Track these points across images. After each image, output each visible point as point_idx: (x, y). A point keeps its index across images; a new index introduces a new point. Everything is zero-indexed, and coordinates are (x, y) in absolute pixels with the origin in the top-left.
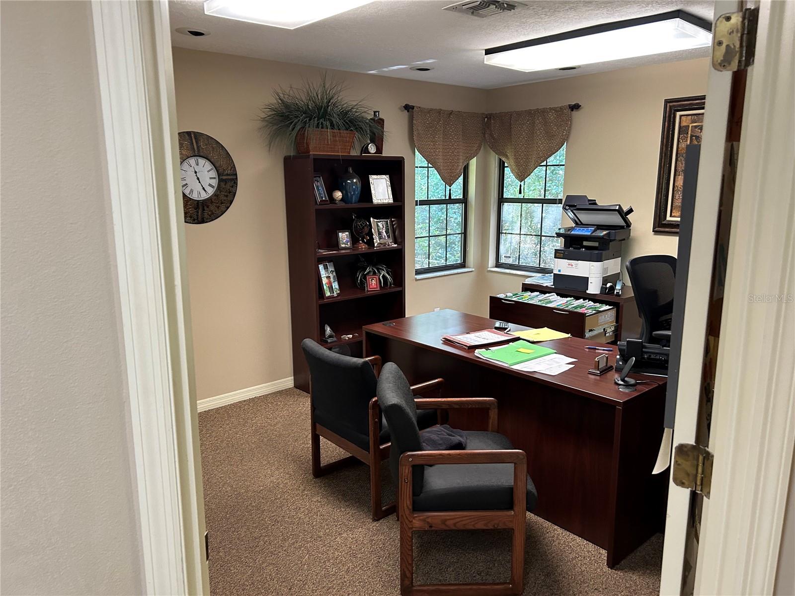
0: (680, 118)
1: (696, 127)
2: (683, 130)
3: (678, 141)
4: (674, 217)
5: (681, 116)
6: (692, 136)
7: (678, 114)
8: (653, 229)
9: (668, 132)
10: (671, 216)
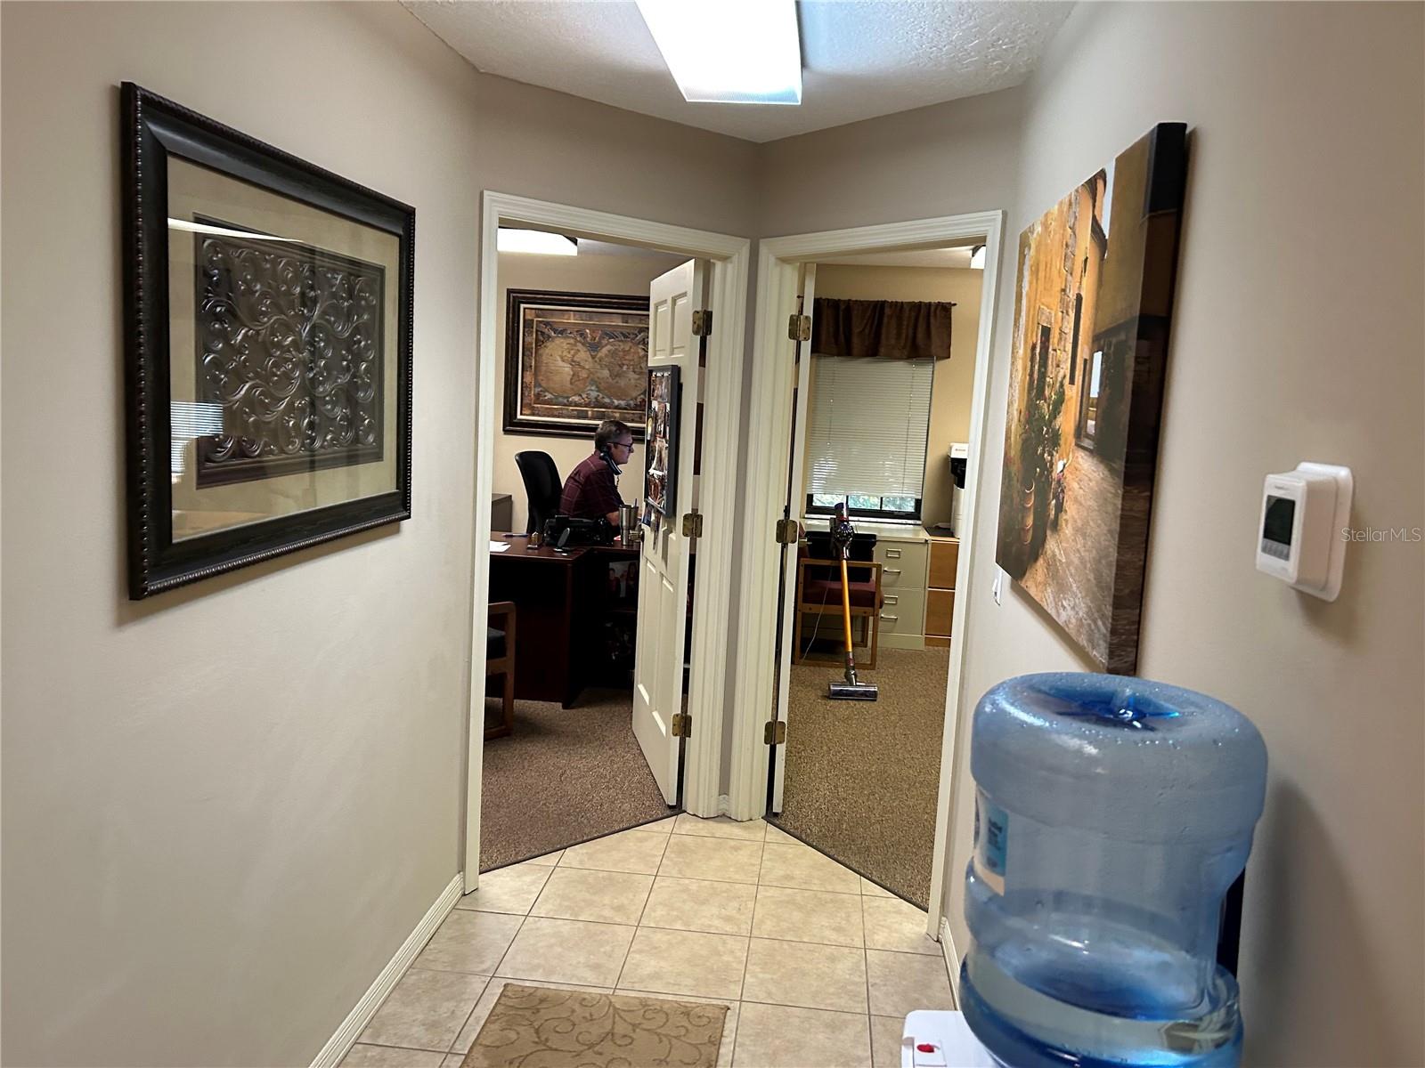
0: (524, 312)
1: (540, 322)
2: (528, 324)
3: (524, 335)
4: (525, 415)
5: (525, 309)
6: (537, 331)
7: (522, 306)
8: (504, 427)
9: (513, 323)
10: (521, 414)
